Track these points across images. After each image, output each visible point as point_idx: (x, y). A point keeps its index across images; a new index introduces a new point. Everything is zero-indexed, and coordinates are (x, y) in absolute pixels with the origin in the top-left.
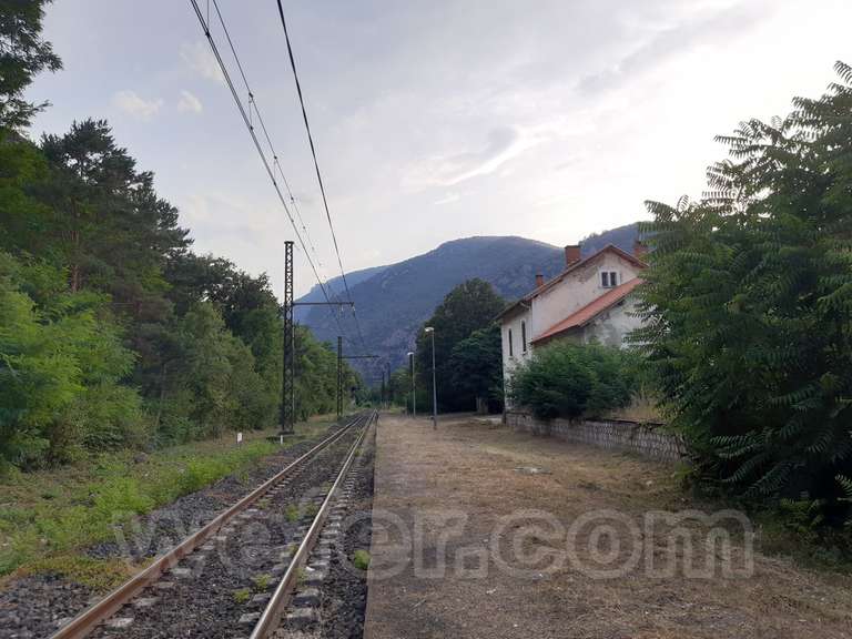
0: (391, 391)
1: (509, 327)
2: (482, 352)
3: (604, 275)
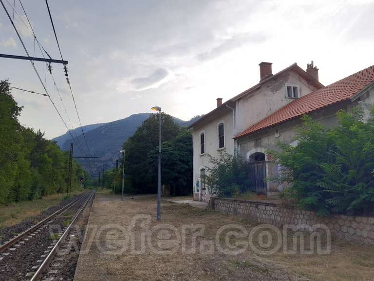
0: (104, 181)
1: (203, 131)
2: (171, 154)
3: (289, 88)
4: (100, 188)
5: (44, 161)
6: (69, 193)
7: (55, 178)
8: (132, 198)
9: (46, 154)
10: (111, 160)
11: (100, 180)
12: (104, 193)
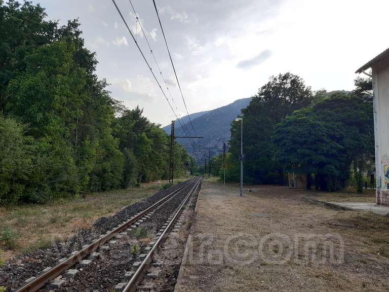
4: (207, 175)
5: (141, 141)
6: (171, 180)
7: (158, 162)
8: (250, 191)
9: (144, 133)
10: (216, 147)
11: (206, 168)
12: (211, 181)
